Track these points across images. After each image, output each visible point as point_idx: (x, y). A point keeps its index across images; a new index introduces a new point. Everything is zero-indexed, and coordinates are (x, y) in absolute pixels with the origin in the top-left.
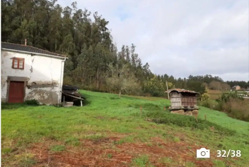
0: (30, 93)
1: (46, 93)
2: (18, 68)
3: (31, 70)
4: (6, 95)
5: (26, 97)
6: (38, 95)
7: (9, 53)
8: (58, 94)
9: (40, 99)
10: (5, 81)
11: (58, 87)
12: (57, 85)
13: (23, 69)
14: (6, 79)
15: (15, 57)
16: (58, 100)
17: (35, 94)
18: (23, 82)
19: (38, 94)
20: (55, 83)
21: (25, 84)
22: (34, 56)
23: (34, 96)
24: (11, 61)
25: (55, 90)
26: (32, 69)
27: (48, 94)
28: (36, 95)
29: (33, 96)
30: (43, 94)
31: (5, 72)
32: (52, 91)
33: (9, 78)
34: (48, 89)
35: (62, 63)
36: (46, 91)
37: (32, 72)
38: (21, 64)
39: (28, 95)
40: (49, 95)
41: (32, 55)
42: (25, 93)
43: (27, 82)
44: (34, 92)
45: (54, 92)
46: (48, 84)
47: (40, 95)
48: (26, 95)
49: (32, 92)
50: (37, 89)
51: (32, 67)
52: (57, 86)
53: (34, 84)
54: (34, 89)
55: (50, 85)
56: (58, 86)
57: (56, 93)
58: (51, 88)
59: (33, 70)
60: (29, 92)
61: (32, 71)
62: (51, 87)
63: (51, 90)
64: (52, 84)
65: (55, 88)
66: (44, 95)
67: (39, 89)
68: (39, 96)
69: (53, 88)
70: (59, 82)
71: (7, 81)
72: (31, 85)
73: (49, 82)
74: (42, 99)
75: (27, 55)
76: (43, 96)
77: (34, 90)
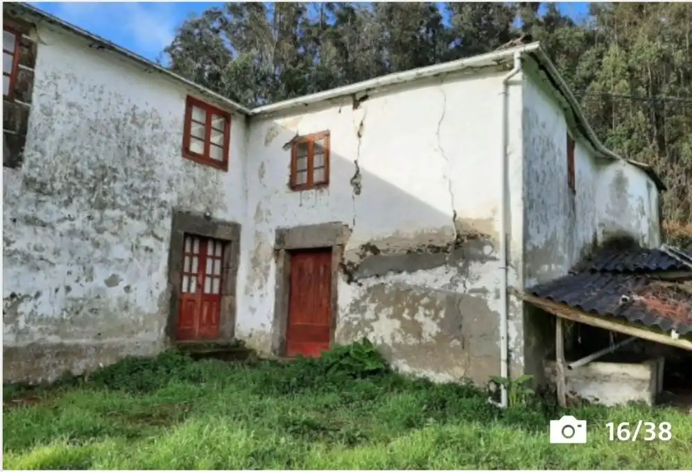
0: (356, 306)
1: (427, 307)
2: (310, 185)
3: (356, 182)
4: (272, 318)
5: (340, 326)
6: (391, 317)
7: (280, 122)
8: (497, 306)
9: (399, 339)
10: (270, 251)
11: (494, 259)
12: (487, 250)
13: (325, 183)
14: (272, 241)
15: (297, 136)
16: (504, 356)
17: (378, 310)
18: (327, 251)
19: (391, 311)
20: (473, 237)
21: (336, 260)
22: (363, 104)
23: (374, 325)
24: (287, 155)
25: (478, 285)
26: (357, 175)
27: (437, 311)
28: (383, 316)
29: (367, 323)
30: (414, 311)
31: (269, 213)
32: (460, 289)
33: (281, 235)
34: (435, 279)
35: (506, 94)
36: (426, 292)
37: (358, 193)
38: (318, 160)
39: (347, 319)
40: (442, 314)
41: (357, 100)
42: (336, 308)
43: (342, 246)
44: (373, 301)
45: (473, 295)
46: (437, 249)
47: (397, 315)
48: (341, 314)
49: (364, 298)
50: (382, 280)
51: (359, 164)
52: (483, 259)
53: (369, 253)
54: (372, 282)
55: (445, 250)
56: (497, 256)
57: (485, 302)
58: (453, 272)
59: (363, 182)
60: (350, 300)
61: (358, 189)
62: (454, 264)
63: (454, 283)
64: (458, 244)
65: (475, 267)
66: (420, 317)
67: (391, 279)
68: (397, 323)
69: (463, 272)
70: (498, 228)
71: (276, 252)
72: (356, 260)
73: (441, 233)
74: (413, 341)
75: (337, 109)
76: (415, 323)
77: (369, 290)
